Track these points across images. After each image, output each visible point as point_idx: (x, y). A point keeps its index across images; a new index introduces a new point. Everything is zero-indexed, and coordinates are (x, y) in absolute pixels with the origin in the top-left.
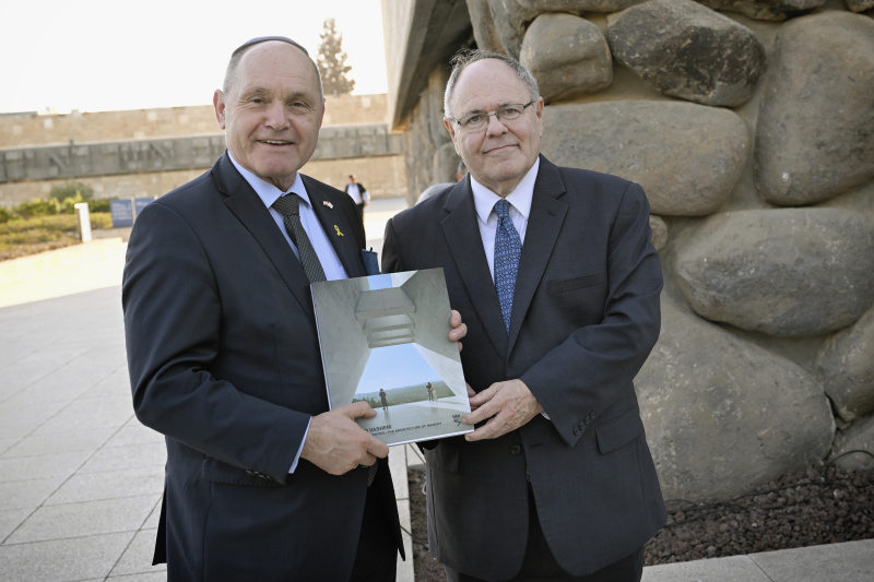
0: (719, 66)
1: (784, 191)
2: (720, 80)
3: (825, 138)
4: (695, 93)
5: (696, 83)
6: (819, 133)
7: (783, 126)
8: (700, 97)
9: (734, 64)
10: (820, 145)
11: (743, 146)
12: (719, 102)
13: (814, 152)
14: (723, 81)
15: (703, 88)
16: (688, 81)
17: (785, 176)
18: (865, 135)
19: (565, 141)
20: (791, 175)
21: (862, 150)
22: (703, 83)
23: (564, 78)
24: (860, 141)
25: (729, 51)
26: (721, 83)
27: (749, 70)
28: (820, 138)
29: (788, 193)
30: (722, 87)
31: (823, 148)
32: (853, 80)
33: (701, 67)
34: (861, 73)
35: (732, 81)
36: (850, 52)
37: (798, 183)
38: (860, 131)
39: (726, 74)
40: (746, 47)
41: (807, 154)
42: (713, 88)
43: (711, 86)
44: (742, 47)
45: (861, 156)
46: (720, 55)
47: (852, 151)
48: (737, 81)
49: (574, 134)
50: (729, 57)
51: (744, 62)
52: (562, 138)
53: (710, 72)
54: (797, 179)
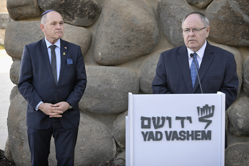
0: (76, 11)
1: (100, 59)
2: (76, 16)
3: (115, 41)
4: (68, 20)
5: (68, 17)
6: (112, 39)
7: (100, 35)
8: (70, 22)
9: (82, 11)
10: (112, 43)
11: (84, 41)
12: (77, 24)
13: (110, 46)
14: (78, 17)
15: (71, 19)
16: (65, 16)
17: (100, 54)
18: (130, 41)
19: (18, 34)
20: (102, 54)
21: (129, 47)
22: (70, 17)
23: (19, 11)
24: (128, 43)
25: (80, 6)
26: (77, 17)
27: (89, 13)
28: (113, 41)
29: (101, 60)
30: (77, 19)
31: (113, 45)
32: (124, 20)
33: (69, 11)
34: (127, 18)
35: (81, 17)
36: (125, 10)
37: (104, 57)
38: (127, 39)
39: (79, 14)
40: (87, 5)
41: (107, 46)
42: (74, 19)
43: (73, 18)
44: (85, 5)
45: (129, 49)
46: (76, 8)
47: (125, 47)
48: (84, 17)
49: (21, 32)
50: (79, 8)
51: (86, 10)
52: (17, 33)
53: (73, 13)
54: (104, 55)
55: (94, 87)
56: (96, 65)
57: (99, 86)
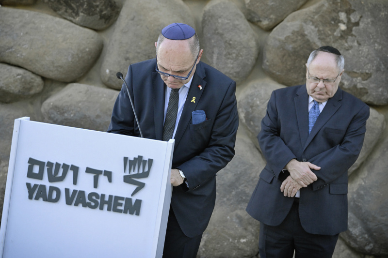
0: (82, 5)
1: (107, 79)
2: (82, 12)
3: (130, 56)
4: (70, 16)
5: (70, 11)
6: (127, 52)
7: (113, 45)
8: (72, 19)
9: (90, 5)
10: (127, 59)
11: (87, 50)
12: (82, 24)
13: (123, 62)
14: (84, 13)
15: (74, 14)
16: (66, 9)
17: (108, 71)
20: (110, 71)
22: (73, 12)
26: (82, 14)
27: (101, 11)
28: (128, 55)
29: (108, 81)
30: (83, 16)
31: (128, 61)
32: (148, 28)
33: (73, 3)
34: (152, 25)
35: (89, 14)
36: (151, 13)
37: (113, 76)
38: (149, 56)
39: (85, 10)
41: (119, 62)
42: (79, 16)
43: (77, 14)
48: (93, 15)
51: (97, 6)
53: (78, 7)
54: (113, 74)
55: (89, 117)
56: (103, 87)
57: (98, 116)
